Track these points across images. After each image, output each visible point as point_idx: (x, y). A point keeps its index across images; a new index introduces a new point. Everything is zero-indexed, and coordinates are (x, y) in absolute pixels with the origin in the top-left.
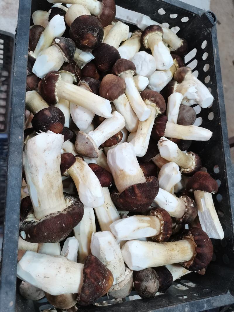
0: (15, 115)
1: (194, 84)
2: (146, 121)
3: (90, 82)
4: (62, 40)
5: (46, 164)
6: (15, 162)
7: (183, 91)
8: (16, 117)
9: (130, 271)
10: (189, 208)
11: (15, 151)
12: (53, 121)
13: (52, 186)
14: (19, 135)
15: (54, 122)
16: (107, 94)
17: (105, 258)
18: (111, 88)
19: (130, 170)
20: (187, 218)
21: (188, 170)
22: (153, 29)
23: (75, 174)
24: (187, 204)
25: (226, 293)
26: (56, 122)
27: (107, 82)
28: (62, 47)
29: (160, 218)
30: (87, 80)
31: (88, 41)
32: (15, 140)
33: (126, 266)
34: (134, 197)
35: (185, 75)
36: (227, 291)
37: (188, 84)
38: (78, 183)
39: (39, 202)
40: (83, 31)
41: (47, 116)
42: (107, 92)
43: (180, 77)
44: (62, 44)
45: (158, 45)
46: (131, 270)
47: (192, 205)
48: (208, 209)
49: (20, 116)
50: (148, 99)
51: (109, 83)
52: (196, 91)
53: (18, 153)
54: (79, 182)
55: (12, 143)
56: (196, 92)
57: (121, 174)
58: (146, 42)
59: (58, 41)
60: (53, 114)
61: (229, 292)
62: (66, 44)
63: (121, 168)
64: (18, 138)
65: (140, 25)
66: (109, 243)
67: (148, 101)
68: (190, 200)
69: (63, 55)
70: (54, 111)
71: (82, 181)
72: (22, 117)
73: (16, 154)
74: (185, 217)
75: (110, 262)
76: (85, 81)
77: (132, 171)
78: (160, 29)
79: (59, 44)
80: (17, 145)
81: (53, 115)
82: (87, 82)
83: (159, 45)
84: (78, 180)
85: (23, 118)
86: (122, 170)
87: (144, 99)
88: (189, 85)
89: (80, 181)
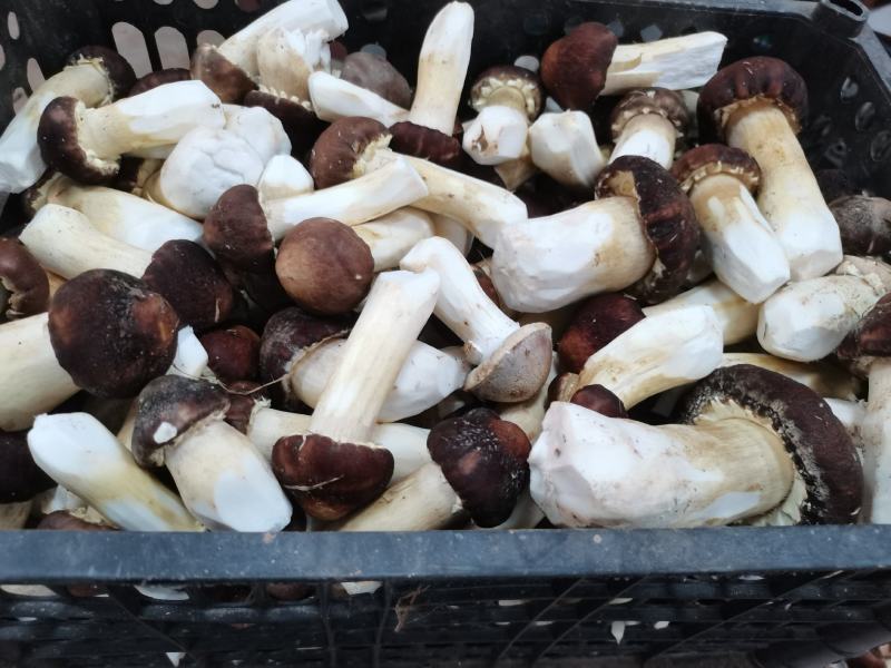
0: (520, 562)
1: (278, 33)
2: (424, 178)
3: (294, 341)
4: (163, 414)
5: (668, 453)
6: (684, 549)
7: (298, 71)
8: (525, 556)
9: (847, 262)
10: (659, 103)
11: (651, 555)
12: (493, 446)
13: (711, 446)
14: (590, 541)
15: (496, 443)
16: (358, 277)
17: (841, 316)
18: (343, 261)
19: (597, 231)
20: (683, 113)
21: (531, 102)
22: (63, 123)
23: (633, 387)
24: (646, 110)
25: (858, 46)
26: (492, 438)
27: (318, 274)
28: (194, 415)
29: (704, 174)
30: (286, 355)
31: (164, 321)
32: (608, 554)
33: (833, 272)
34: (683, 223)
35: (229, 64)
36: (853, 43)
37: (274, 51)
38: (662, 379)
39: (751, 489)
40: (126, 337)
41: (481, 465)
42: (351, 274)
43: (233, 79)
44: (184, 414)
45: (133, 118)
46: (844, 260)
47: (651, 94)
48: (656, 57)
49: (519, 544)
50: (354, 160)
51: (322, 265)
52: (298, 31)
53: (653, 542)
54: (660, 375)
55: (623, 565)
56: (305, 32)
57: (607, 259)
58: (99, 164)
59: (168, 432)
60: (468, 444)
61: (855, 40)
62: (178, 400)
63: (589, 257)
64: (600, 545)
65: (23, 178)
66: (804, 302)
67: (360, 164)
68: (633, 99)
69: (214, 420)
70: (458, 444)
71: (656, 367)
72: (523, 537)
73: (657, 549)
74: (679, 118)
75: (845, 305)
76: (289, 359)
77: (598, 226)
78: (67, 103)
79: (180, 425)
80: (628, 548)
81: (474, 446)
82: (292, 354)
83: (133, 113)
84: (653, 378)
85: (525, 534)
86: (597, 255)
87: (350, 175)
88: (278, 48)
89: (655, 373)
